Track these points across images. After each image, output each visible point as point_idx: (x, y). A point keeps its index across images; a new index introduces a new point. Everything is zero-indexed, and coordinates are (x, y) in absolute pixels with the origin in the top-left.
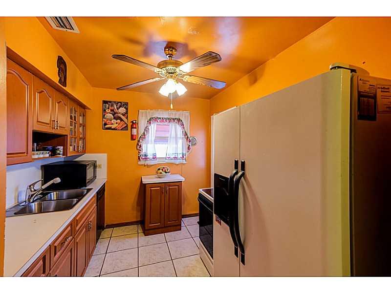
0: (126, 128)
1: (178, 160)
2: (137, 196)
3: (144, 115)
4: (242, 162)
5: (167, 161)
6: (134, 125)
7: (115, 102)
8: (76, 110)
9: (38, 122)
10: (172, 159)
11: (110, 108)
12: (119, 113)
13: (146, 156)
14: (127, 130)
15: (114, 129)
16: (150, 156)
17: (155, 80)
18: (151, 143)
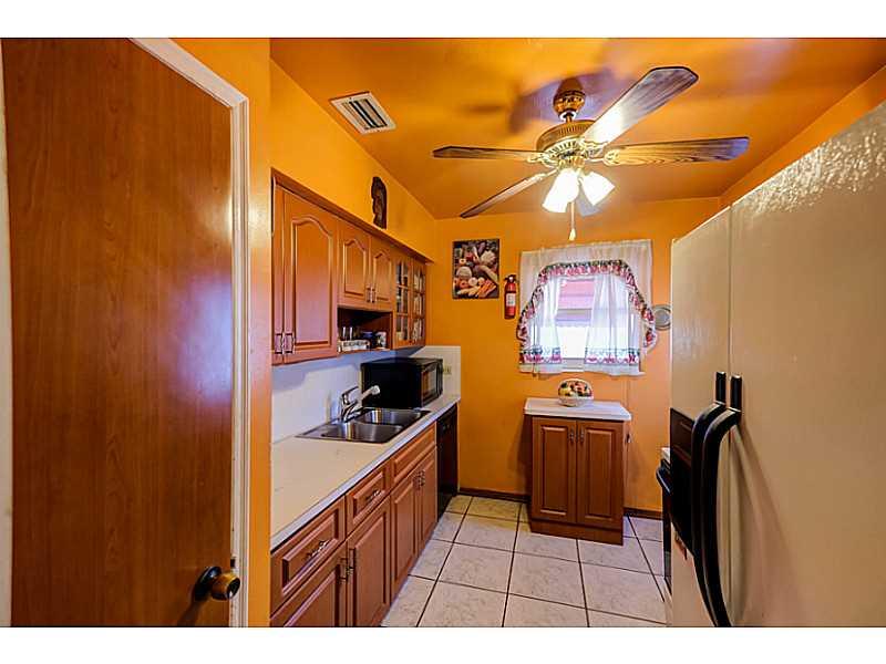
0: (494, 294)
1: (618, 367)
2: (518, 440)
3: (531, 262)
4: (733, 379)
5: (588, 368)
6: (512, 284)
7: (475, 242)
8: (408, 265)
9: (346, 292)
10: (601, 364)
11: (467, 255)
12: (483, 263)
13: (536, 353)
14: (498, 297)
15: (473, 297)
16: (546, 355)
17: (533, 180)
18: (547, 325)
